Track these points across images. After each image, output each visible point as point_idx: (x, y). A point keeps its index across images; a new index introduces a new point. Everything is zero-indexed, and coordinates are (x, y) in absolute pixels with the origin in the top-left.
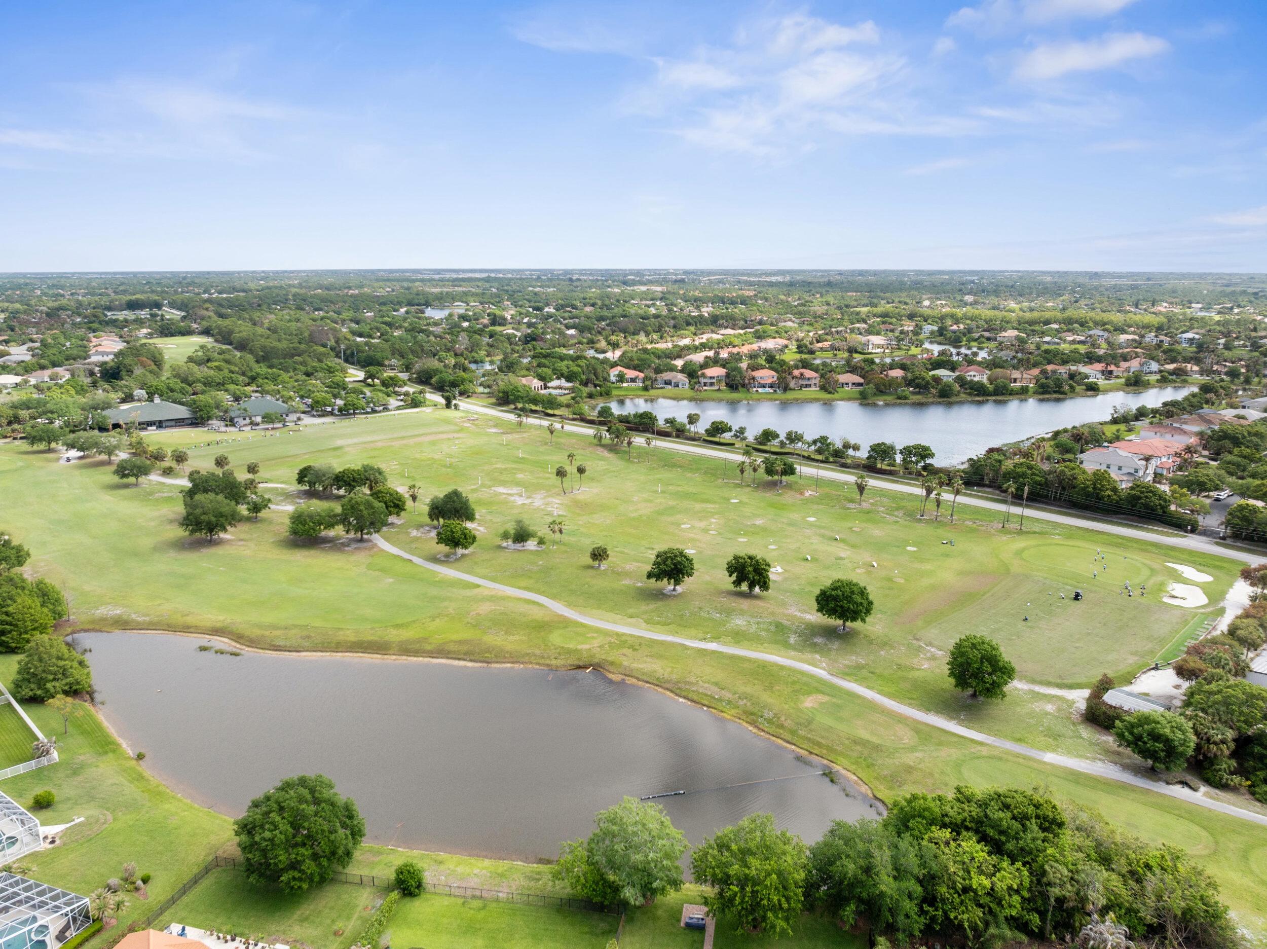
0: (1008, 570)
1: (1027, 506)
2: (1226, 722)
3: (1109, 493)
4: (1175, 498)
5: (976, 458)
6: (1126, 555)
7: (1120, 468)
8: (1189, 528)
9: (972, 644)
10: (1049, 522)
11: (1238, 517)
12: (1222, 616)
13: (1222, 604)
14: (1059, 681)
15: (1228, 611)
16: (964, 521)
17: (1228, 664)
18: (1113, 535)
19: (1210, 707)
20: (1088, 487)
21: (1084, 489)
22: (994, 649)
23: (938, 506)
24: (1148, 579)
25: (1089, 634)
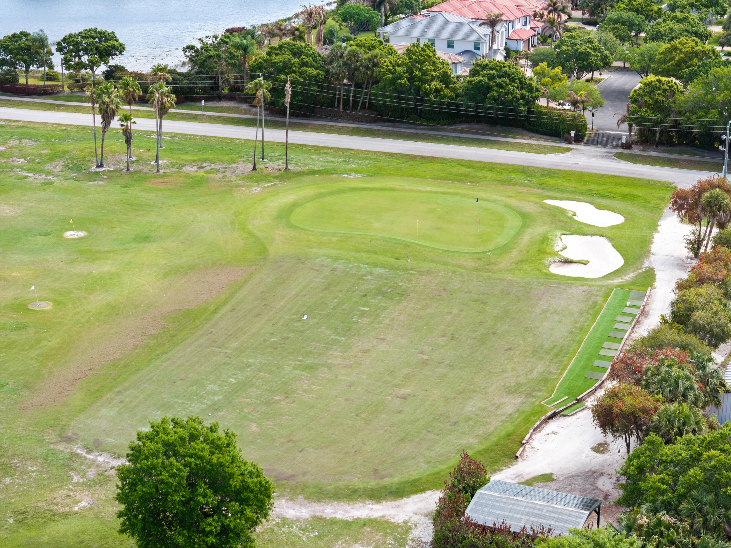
0: (263, 250)
1: (294, 126)
2: (717, 527)
3: (436, 84)
4: (544, 85)
5: (198, 45)
6: (481, 194)
7: (450, 45)
8: (573, 133)
9: (167, 444)
10: (338, 149)
11: (648, 105)
12: (652, 287)
13: (647, 264)
14: (373, 483)
15: (660, 275)
16: (181, 166)
17: (692, 388)
18: (451, 161)
19: (682, 497)
20: (400, 77)
21: (393, 82)
22: (219, 448)
23: (128, 141)
24: (520, 233)
25: (425, 363)
